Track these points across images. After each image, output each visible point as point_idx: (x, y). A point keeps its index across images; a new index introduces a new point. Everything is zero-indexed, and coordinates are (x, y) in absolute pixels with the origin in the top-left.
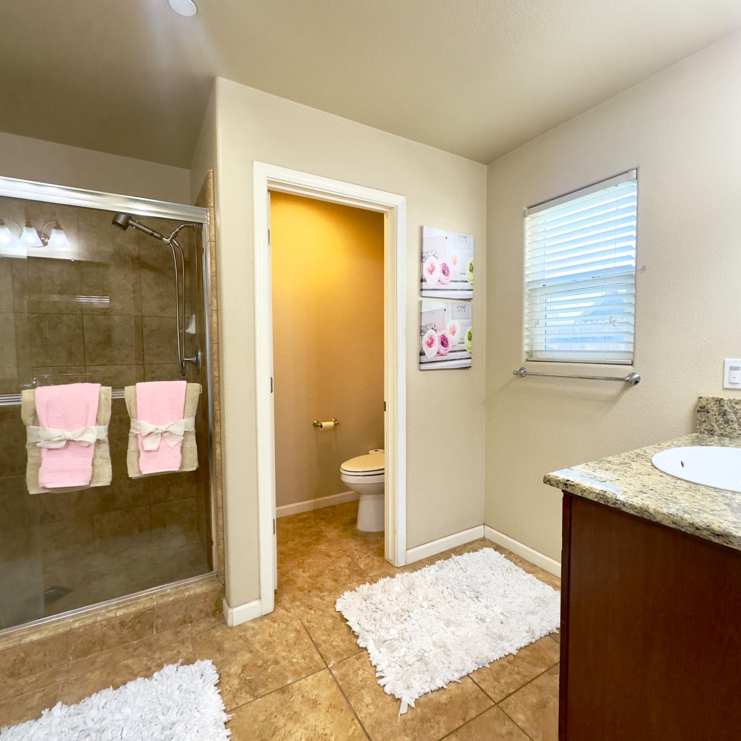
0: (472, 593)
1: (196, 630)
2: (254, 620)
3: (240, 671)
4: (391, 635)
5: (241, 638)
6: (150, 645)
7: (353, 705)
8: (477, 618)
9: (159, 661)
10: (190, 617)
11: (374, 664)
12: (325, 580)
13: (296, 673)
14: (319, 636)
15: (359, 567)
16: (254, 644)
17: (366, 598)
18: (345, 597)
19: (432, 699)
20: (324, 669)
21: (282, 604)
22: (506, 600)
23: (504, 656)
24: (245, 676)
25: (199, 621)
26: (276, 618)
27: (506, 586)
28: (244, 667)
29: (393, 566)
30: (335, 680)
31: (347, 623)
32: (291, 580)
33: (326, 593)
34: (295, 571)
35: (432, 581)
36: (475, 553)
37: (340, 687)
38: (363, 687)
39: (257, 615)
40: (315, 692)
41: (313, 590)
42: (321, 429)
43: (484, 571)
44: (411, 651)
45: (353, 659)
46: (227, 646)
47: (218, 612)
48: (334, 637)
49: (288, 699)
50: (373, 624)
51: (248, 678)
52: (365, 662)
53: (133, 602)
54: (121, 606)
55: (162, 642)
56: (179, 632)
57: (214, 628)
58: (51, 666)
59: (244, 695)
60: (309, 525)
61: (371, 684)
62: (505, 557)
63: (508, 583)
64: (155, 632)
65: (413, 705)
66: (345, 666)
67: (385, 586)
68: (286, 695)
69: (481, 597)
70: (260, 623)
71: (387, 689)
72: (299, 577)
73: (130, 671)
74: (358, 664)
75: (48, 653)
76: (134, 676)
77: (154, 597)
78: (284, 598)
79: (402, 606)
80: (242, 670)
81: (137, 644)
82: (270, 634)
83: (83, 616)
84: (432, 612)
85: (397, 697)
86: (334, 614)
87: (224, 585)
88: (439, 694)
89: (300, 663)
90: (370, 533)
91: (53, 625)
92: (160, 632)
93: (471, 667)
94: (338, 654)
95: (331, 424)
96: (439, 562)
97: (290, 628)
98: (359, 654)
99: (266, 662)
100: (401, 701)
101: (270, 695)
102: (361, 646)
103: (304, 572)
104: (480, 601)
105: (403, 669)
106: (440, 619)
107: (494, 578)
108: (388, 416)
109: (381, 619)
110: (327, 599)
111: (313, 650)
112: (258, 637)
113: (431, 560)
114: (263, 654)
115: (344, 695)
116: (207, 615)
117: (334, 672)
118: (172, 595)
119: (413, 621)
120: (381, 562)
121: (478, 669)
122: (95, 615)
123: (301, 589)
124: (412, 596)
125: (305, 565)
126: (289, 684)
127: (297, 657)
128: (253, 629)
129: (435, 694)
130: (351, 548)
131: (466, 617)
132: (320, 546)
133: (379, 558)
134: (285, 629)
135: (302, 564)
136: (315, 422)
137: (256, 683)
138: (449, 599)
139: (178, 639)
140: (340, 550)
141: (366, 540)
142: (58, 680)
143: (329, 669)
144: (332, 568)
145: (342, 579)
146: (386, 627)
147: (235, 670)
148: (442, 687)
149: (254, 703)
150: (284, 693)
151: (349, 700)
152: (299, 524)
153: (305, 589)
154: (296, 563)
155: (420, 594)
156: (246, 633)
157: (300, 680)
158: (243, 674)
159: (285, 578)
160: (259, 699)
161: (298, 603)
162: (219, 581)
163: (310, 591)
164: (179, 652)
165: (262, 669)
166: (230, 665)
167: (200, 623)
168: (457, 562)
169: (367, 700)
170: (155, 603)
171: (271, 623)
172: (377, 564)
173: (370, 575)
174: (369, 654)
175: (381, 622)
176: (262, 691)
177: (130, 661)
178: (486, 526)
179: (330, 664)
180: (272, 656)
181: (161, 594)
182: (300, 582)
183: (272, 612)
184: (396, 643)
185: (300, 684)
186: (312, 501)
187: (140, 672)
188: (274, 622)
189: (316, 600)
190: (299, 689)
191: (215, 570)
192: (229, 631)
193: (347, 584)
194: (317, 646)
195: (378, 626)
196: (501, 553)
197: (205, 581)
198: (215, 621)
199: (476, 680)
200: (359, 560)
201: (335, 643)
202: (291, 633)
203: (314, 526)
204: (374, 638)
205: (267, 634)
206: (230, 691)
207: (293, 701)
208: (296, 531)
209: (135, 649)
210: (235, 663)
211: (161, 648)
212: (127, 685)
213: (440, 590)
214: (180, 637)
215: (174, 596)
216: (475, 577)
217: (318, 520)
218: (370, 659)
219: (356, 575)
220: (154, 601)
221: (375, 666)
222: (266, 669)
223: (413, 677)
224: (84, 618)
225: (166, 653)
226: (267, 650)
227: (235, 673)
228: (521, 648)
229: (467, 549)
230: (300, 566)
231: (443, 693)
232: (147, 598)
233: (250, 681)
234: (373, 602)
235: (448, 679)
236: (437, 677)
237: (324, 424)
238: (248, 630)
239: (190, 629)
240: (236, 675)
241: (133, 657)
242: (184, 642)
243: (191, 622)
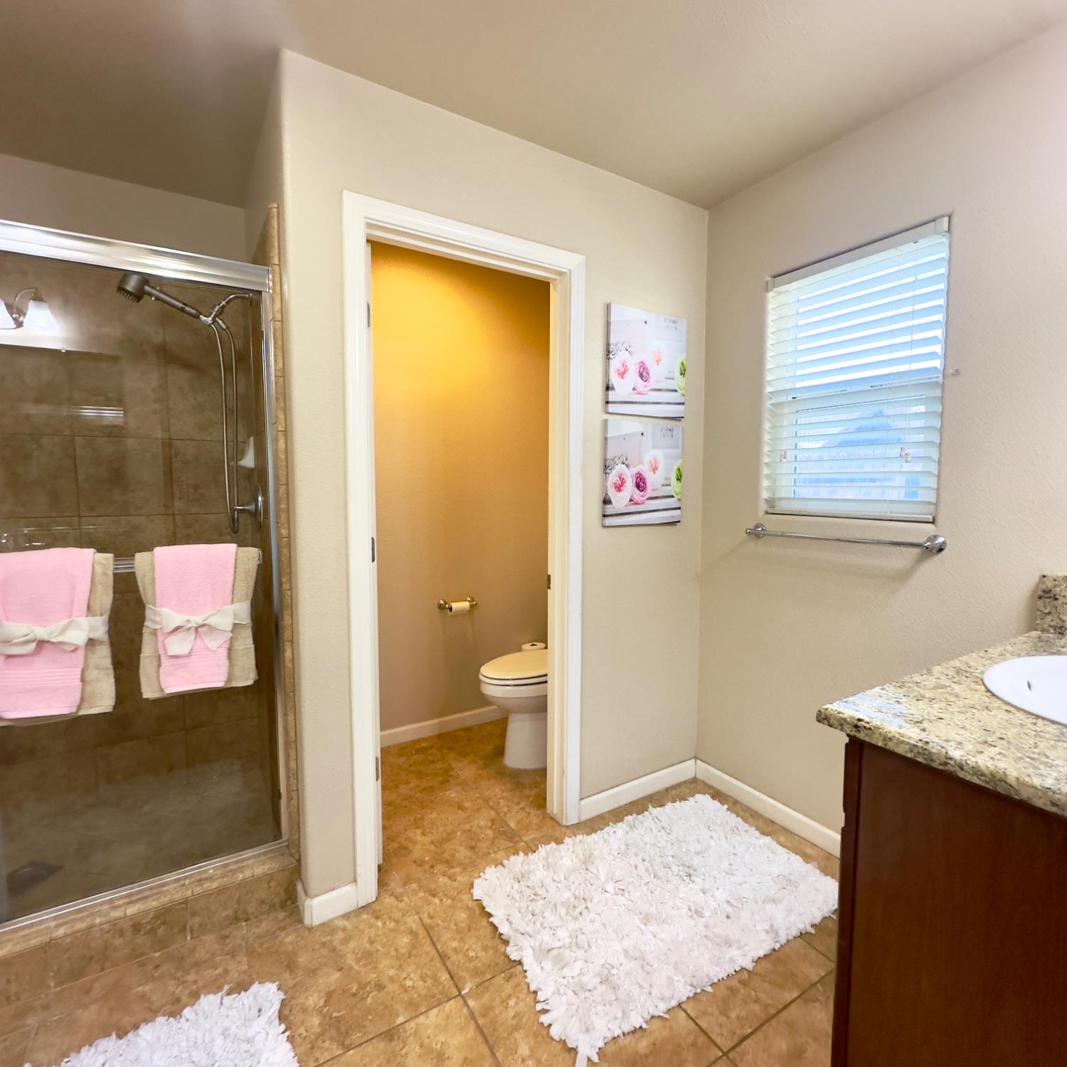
0: (681, 868)
1: (254, 933)
2: (346, 916)
3: (322, 1003)
4: (559, 940)
5: (324, 947)
6: (182, 958)
7: (500, 1060)
8: (690, 910)
9: (194, 988)
10: (245, 912)
11: (533, 988)
12: (457, 847)
13: (412, 1005)
14: (449, 942)
15: (508, 825)
16: (345, 955)
17: (520, 877)
18: (487, 876)
19: (625, 1047)
20: (455, 997)
21: (390, 888)
22: (733, 879)
23: (734, 973)
24: (331, 1011)
25: (260, 917)
26: (380, 911)
27: (732, 857)
28: (329, 995)
29: (560, 825)
30: (472, 1015)
31: (491, 920)
32: (402, 848)
33: (457, 870)
34: (410, 834)
35: (619, 848)
36: (683, 803)
37: (479, 1029)
38: (516, 1028)
39: (349, 906)
40: (441, 1038)
41: (437, 864)
42: (449, 613)
43: (698, 832)
44: (591, 966)
45: (499, 980)
46: (302, 959)
47: (289, 902)
48: (471, 942)
49: (398, 1049)
50: (530, 921)
51: (334, 1015)
52: (518, 985)
53: (155, 891)
54: (134, 898)
55: (201, 954)
56: (227, 937)
57: (283, 928)
58: (18, 999)
59: (327, 1044)
60: (431, 758)
61: (528, 1023)
62: (728, 809)
63: (735, 852)
64: (189, 938)
65: (595, 1059)
66: (488, 992)
67: (548, 858)
68: (394, 1044)
69: (695, 876)
70: (355, 920)
71: (555, 1032)
72: (415, 843)
73: (148, 1005)
74: (508, 988)
75: (13, 978)
76: (151, 1014)
77: (187, 882)
78: (393, 877)
79: (575, 891)
80: (325, 1002)
81: (159, 957)
82: (370, 938)
83: (73, 916)
84: (621, 899)
85: (570, 1045)
86: (471, 904)
87: (299, 861)
88: (635, 1038)
89: (417, 988)
90: (525, 771)
91: (22, 933)
92: (197, 937)
93: (684, 992)
94: (476, 972)
95: (466, 605)
96: (629, 818)
97: (402, 927)
98: (510, 971)
99: (363, 987)
100: (577, 1052)
101: (370, 1043)
102: (513, 957)
103: (423, 834)
104: (693, 882)
105: (578, 998)
106: (632, 911)
107: (713, 843)
108: (554, 596)
109: (543, 913)
110: (459, 878)
111: (438, 965)
112: (352, 944)
113: (617, 815)
114: (359, 973)
115: (486, 1041)
116: (273, 907)
117: (471, 1003)
118: (217, 879)
119: (592, 915)
120: (541, 817)
121: (695, 994)
123: (419, 863)
124: (590, 874)
125: (425, 823)
126: (400, 1025)
127: (413, 979)
128: (344, 929)
129: (629, 1038)
130: (495, 796)
131: (673, 908)
132: (448, 792)
133: (539, 811)
134: (393, 930)
135: (421, 822)
136: (442, 602)
137: (348, 1022)
138: (646, 878)
139: (226, 949)
140: (478, 798)
141: (518, 782)
142: (31, 1020)
143: (463, 997)
144: (467, 827)
145: (483, 846)
146: (552, 925)
147: (314, 1002)
148: (641, 1027)
149: (343, 1059)
150: (391, 1039)
151: (495, 1051)
152: (415, 757)
153: (426, 862)
154: (412, 819)
155: (602, 870)
156: (333, 938)
157: (417, 1016)
158: (327, 1009)
159: (395, 845)
160: (351, 1052)
161: (414, 886)
162: (292, 855)
163: (432, 867)
164: (226, 971)
165: (357, 999)
166: (307, 993)
167: (261, 921)
168: (657, 818)
169: (524, 1050)
170: (189, 893)
171: (373, 921)
172: (535, 821)
173: (525, 839)
174: (526, 971)
175: (544, 918)
176: (356, 1037)
177: (146, 988)
178: (698, 761)
179: (464, 989)
180: (374, 976)
181: (198, 878)
182: (417, 852)
183: (373, 902)
184: (567, 953)
185: (417, 1024)
186: (436, 721)
188: (377, 918)
189: (443, 880)
190: (416, 1033)
191: (285, 837)
192: (306, 933)
193: (489, 853)
194: (443, 957)
195: (538, 924)
196: (723, 804)
197: (269, 856)
198: (285, 917)
199: (692, 1014)
200: (508, 816)
201: (472, 954)
202: (403, 937)
203: (439, 760)
204: (533, 944)
205: (366, 939)
206: (305, 1038)
207: (406, 1054)
208: (412, 768)
209: (157, 967)
210: (314, 988)
211: (197, 965)
212: (141, 1031)
213: (632, 863)
214: (227, 944)
215: (220, 881)
216: (684, 842)
217: (445, 751)
218: (527, 980)
219: (504, 839)
220: (187, 889)
221: (535, 992)
222: (363, 999)
223: (594, 1010)
224: (73, 920)
225: (206, 973)
226: (365, 966)
227: (315, 1007)
228: (759, 958)
229: (670, 797)
230: (417, 824)
231: (642, 1037)
232: (176, 885)
233: (338, 1020)
234: (530, 885)
235: (649, 1013)
236: (631, 1010)
237: (455, 606)
238: (337, 932)
239: (245, 931)
240: (317, 1010)
241: (154, 979)
242: (235, 953)
243: (247, 920)
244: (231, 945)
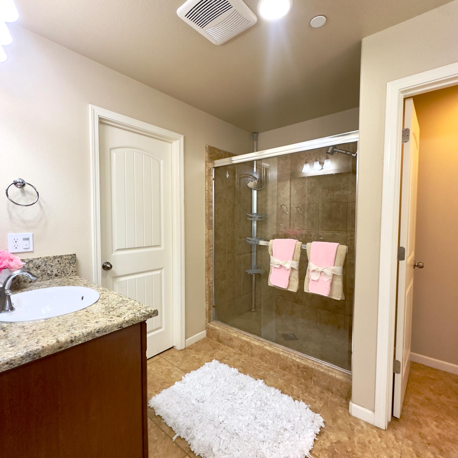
1: (331, 399)
3: (335, 441)
5: (350, 425)
6: (307, 387)
9: (305, 398)
10: (332, 390)
16: (355, 436)
21: (397, 432)
24: (335, 447)
26: (383, 435)
28: (338, 442)
32: (419, 423)
34: (429, 420)
41: (433, 445)
46: (340, 421)
51: (335, 449)
53: (306, 359)
55: (313, 391)
56: (323, 393)
57: (341, 406)
64: (313, 383)
72: (428, 426)
77: (315, 363)
80: (336, 442)
81: (303, 382)
82: (370, 440)
83: (286, 352)
92: (315, 385)
103: (437, 426)
112: (361, 435)
114: (355, 447)
122: (289, 354)
128: (362, 427)
139: (320, 396)
142: (271, 372)
147: (332, 438)
156: (356, 426)
158: (335, 445)
164: (315, 402)
166: (332, 433)
167: (336, 397)
170: (314, 367)
171: (377, 436)
177: (295, 387)
180: (360, 454)
182: (426, 430)
183: (383, 430)
187: (295, 395)
188: (380, 437)
192: (347, 415)
198: (345, 403)
209: (300, 384)
210: (336, 434)
211: (310, 393)
214: (322, 395)
224: (285, 352)
225: (310, 397)
226: (360, 447)
227: (331, 440)
230: (437, 420)
232: (312, 362)
233: (335, 453)
238: (359, 425)
239: (329, 396)
240: (331, 441)
241: (298, 386)
242: (322, 399)
243: (332, 393)
244: (322, 396)
